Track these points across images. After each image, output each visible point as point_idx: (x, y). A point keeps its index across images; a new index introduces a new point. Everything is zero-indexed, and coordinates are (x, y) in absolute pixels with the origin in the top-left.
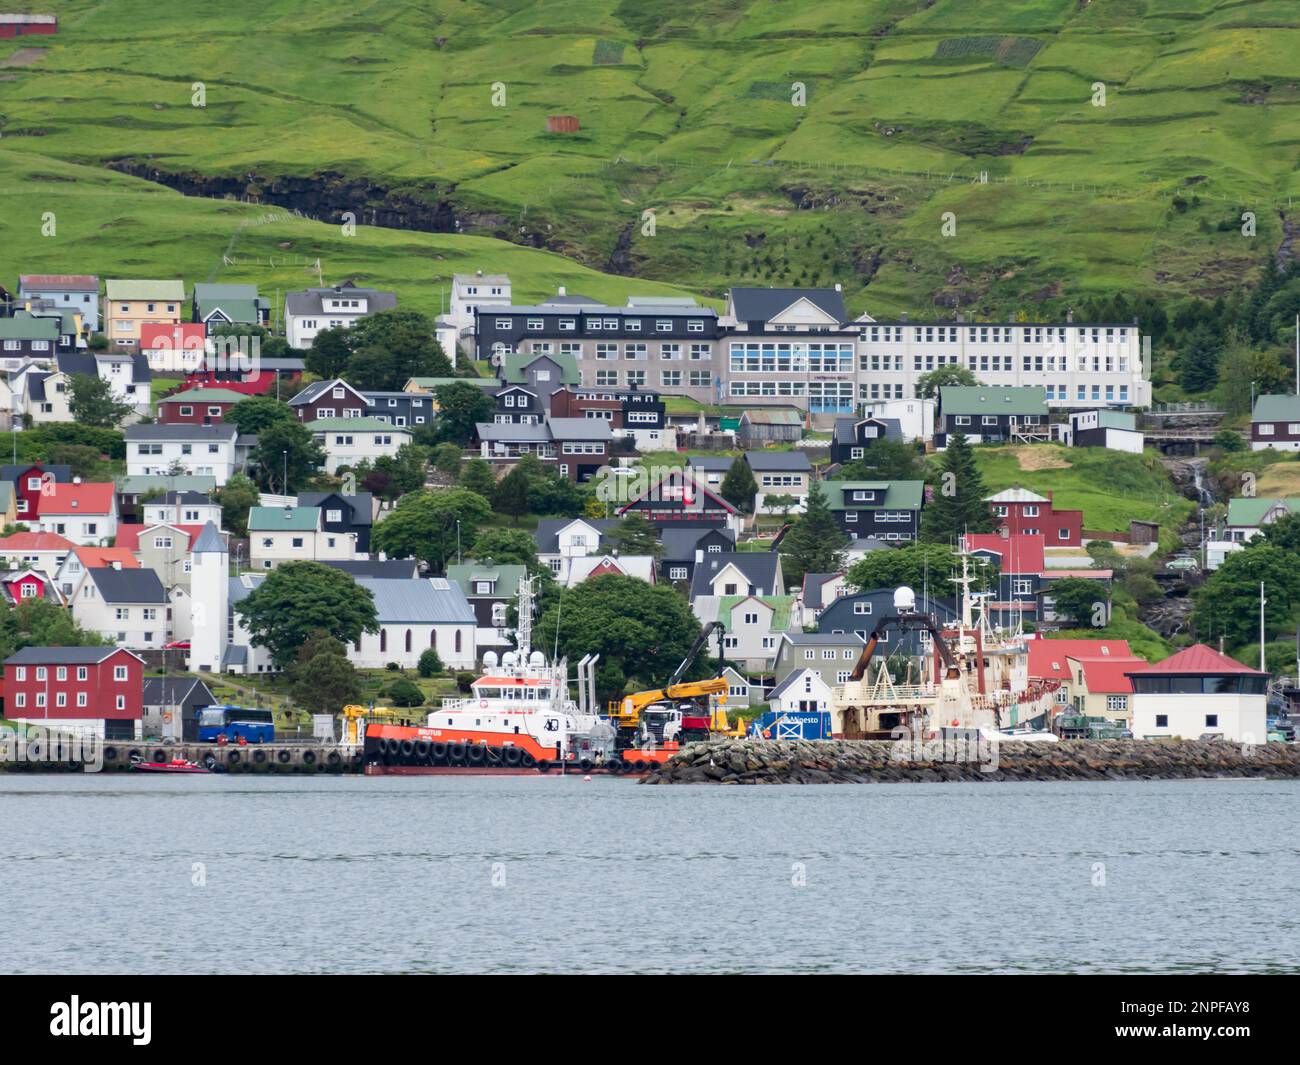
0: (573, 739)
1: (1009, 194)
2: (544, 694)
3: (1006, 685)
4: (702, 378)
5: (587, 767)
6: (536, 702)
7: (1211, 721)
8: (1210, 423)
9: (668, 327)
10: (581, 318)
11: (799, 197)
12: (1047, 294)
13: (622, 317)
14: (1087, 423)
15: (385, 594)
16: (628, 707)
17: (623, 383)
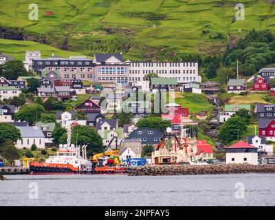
0: (82, 166)
1: (161, 30)
2: (74, 154)
3: (192, 151)
4: (90, 76)
5: (85, 172)
6: (72, 157)
7: (245, 159)
8: (216, 86)
9: (80, 63)
10: (59, 61)
11: (109, 31)
12: (172, 54)
13: (69, 61)
14: (187, 86)
15: (23, 130)
16: (95, 157)
17: (71, 77)
